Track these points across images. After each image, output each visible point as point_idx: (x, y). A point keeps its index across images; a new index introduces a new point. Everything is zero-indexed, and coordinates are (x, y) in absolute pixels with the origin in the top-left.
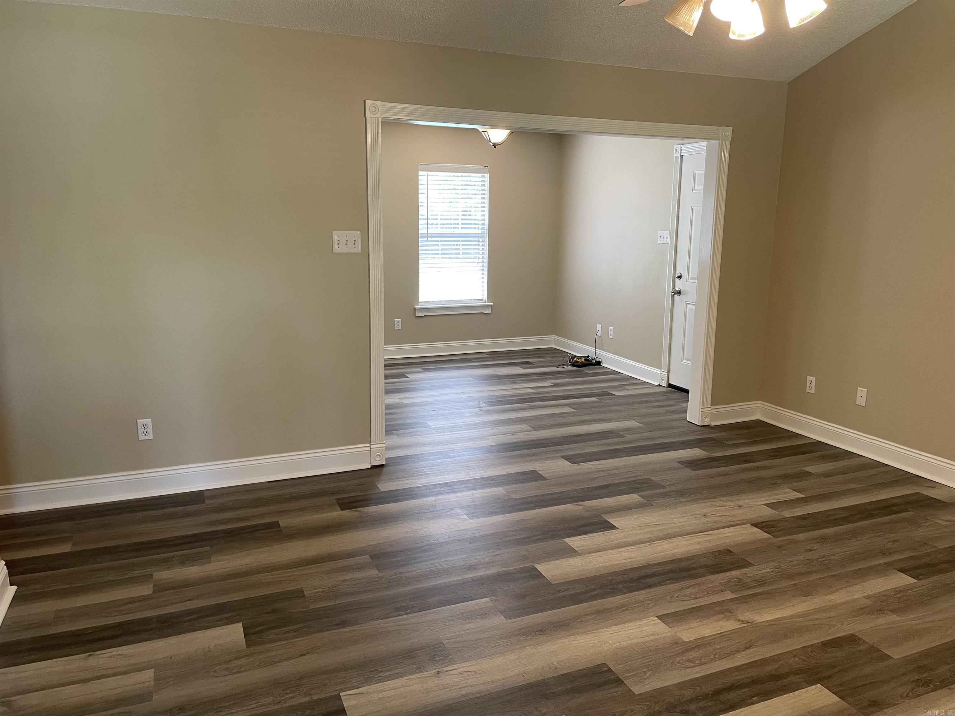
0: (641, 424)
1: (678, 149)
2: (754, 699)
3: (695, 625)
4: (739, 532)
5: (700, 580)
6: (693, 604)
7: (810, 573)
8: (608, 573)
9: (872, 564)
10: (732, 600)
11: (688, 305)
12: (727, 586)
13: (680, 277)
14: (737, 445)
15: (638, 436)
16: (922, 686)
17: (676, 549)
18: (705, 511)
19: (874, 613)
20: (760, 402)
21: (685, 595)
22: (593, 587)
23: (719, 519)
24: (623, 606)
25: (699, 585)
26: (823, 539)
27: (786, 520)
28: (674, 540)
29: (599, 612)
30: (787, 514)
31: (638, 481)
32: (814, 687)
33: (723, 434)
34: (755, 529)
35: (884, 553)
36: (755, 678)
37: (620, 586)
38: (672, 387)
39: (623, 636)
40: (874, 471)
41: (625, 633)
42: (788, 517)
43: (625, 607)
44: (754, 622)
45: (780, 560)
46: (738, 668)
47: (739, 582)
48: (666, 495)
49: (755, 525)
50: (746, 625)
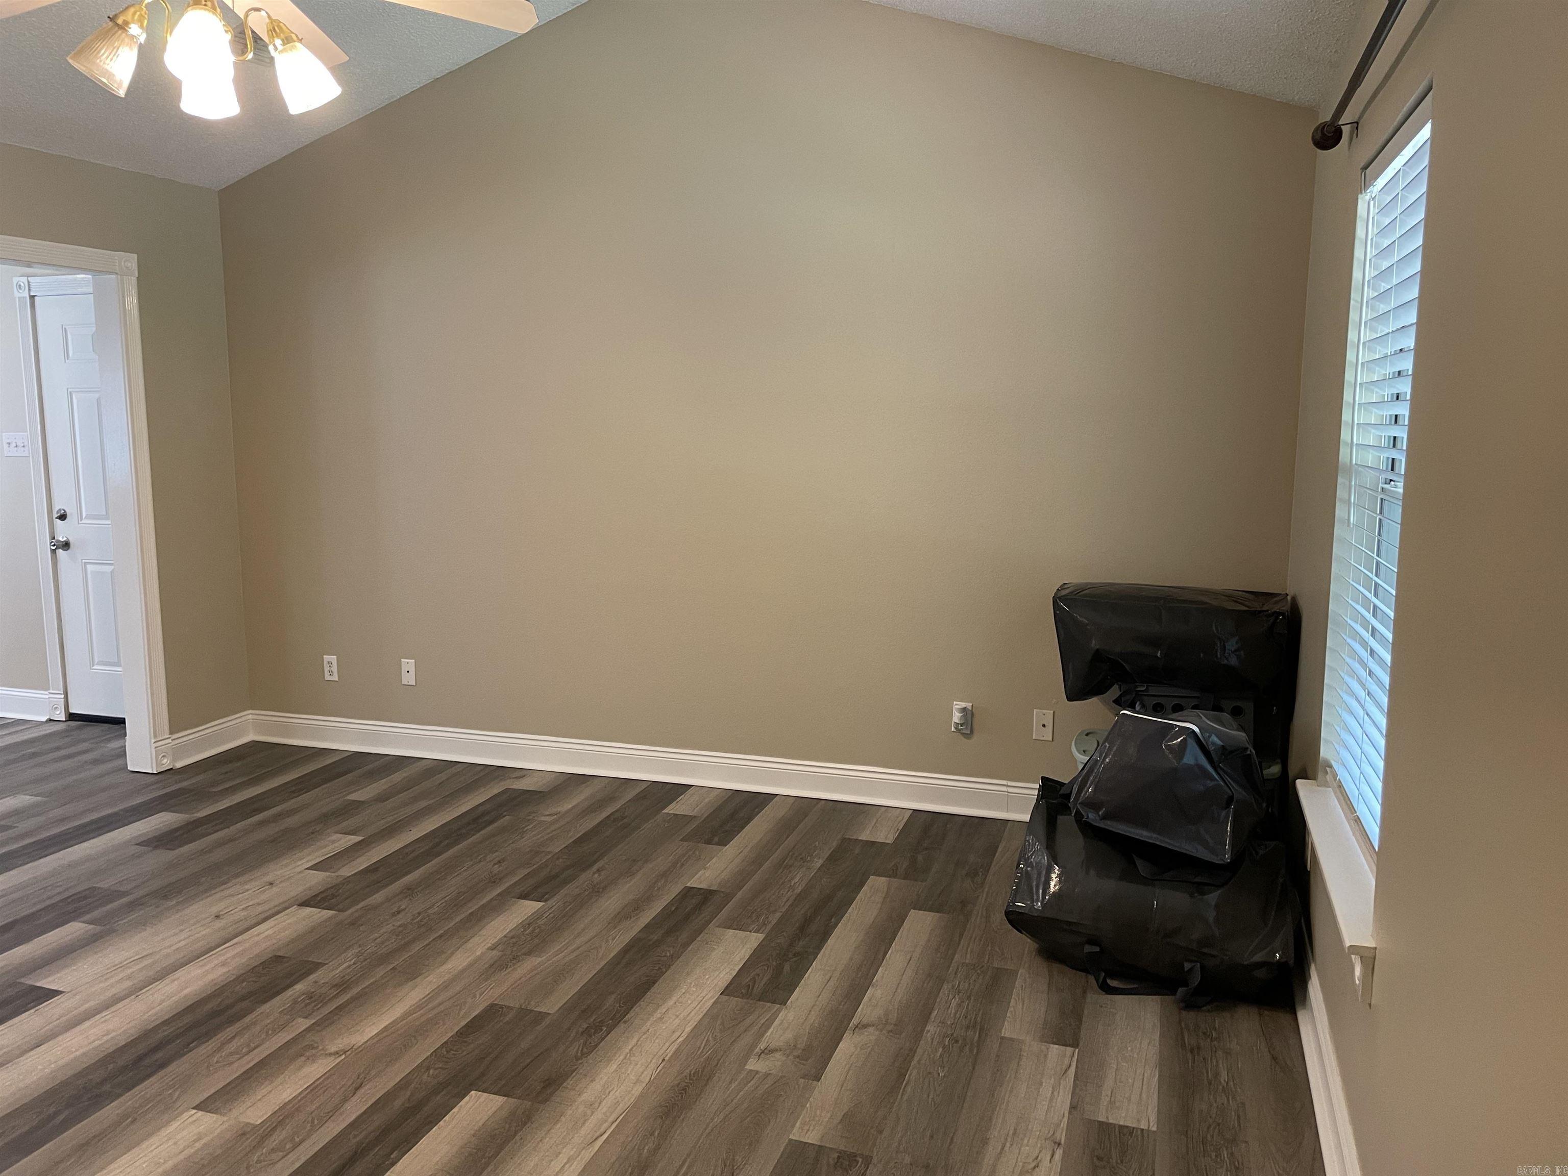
0: (38, 798)
1: (22, 285)
2: (392, 1156)
3: (264, 1091)
4: (284, 924)
5: (247, 1019)
6: (248, 1063)
7: (407, 945)
8: (75, 1075)
9: (484, 901)
10: (308, 1030)
11: (88, 566)
12: (293, 1011)
13: (63, 517)
14: (233, 790)
15: (41, 819)
16: (594, 1033)
17: (187, 987)
18: (214, 910)
19: (508, 965)
20: (250, 711)
21: (231, 1054)
22: (52, 1110)
23: (244, 913)
24: (125, 1116)
25: (247, 1028)
26: (409, 891)
27: (347, 880)
28: (178, 974)
29: (83, 1147)
30: (348, 871)
31: (72, 898)
32: (467, 1098)
33: (201, 777)
34: (309, 910)
35: (494, 880)
36: (384, 1127)
37: (107, 1087)
38: (77, 718)
39: (144, 1166)
40: (443, 776)
41: (147, 1159)
42: (350, 876)
43: (130, 1117)
44: (355, 1047)
45: (360, 943)
46: (353, 1125)
47: (312, 997)
48: (133, 906)
49: (305, 904)
50: (343, 1057)
